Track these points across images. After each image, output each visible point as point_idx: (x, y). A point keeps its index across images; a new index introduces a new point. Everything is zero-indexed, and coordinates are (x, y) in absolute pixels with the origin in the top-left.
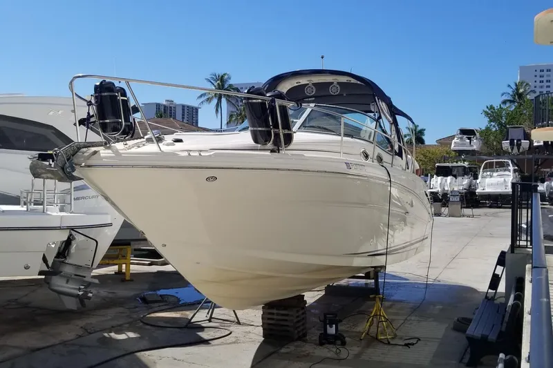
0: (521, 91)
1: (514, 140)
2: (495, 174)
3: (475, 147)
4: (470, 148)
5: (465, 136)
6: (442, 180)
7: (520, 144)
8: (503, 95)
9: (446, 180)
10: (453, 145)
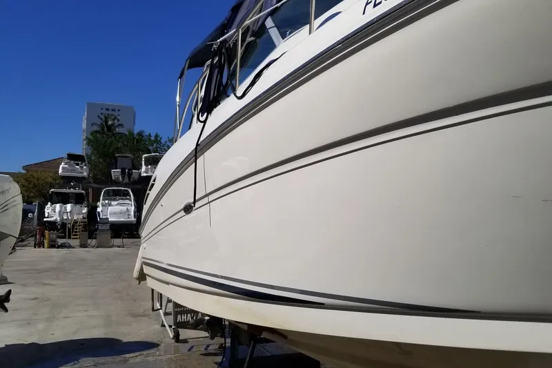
0: (110, 123)
1: (125, 169)
2: (113, 203)
3: (85, 174)
4: (80, 175)
5: (72, 162)
6: (61, 207)
7: (132, 174)
8: (92, 125)
9: (66, 208)
10: (60, 171)
